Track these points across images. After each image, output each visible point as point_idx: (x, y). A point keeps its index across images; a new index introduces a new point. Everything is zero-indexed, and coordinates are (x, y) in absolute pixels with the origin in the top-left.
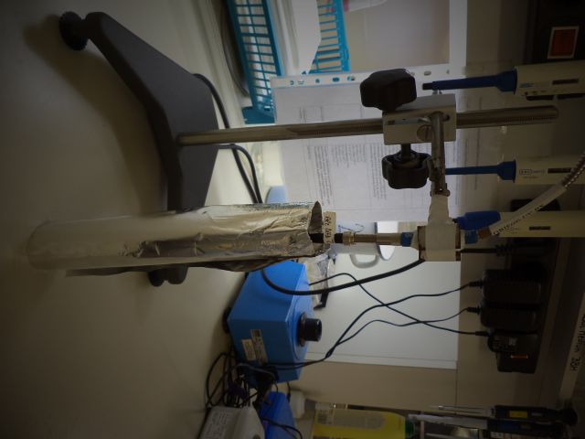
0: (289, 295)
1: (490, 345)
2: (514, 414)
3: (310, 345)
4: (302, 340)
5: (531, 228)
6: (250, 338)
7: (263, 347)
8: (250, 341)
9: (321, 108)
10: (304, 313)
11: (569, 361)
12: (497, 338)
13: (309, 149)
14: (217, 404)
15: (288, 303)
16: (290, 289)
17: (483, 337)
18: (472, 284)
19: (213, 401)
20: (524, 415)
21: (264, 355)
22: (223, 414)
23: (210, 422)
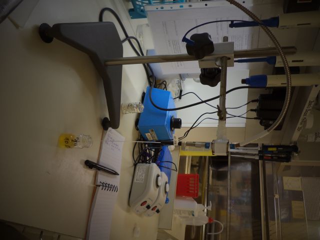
0: (165, 111)
1: (261, 123)
2: (270, 149)
3: (176, 130)
4: (173, 129)
5: (282, 84)
6: (149, 132)
7: (155, 136)
8: (149, 134)
9: (174, 22)
10: (173, 116)
11: (297, 128)
12: (264, 121)
13: (169, 41)
14: (138, 163)
15: (165, 115)
16: (165, 108)
17: (258, 120)
18: (253, 101)
19: (137, 162)
20: (274, 149)
21: (156, 138)
22: (142, 167)
23: (137, 171)
